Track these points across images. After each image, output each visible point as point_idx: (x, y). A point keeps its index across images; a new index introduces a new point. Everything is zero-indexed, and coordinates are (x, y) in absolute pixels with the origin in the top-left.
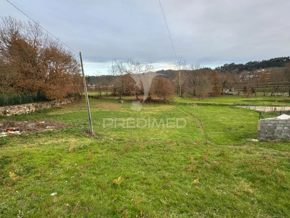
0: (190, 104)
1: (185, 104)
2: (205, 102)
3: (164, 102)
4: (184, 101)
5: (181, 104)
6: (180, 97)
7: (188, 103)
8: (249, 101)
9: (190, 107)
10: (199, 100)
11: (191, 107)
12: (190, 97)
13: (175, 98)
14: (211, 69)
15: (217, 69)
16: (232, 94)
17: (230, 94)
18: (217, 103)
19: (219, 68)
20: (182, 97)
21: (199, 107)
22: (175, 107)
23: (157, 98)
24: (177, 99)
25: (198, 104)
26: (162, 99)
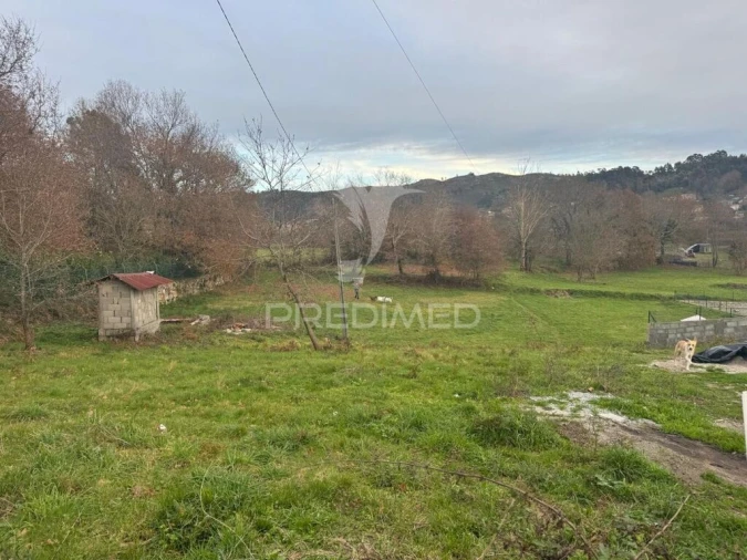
0: (548, 292)
1: (533, 292)
2: (595, 288)
3: (475, 285)
4: (530, 282)
5: (523, 291)
6: (521, 270)
7: (542, 289)
8: (735, 286)
9: (546, 300)
10: (579, 281)
11: (552, 299)
12: (555, 271)
13: (507, 273)
14: (641, 173)
15: (661, 172)
16: (694, 264)
17: (687, 264)
18: (628, 291)
19: (669, 166)
20: (527, 269)
21: (573, 301)
22: (506, 299)
23: (456, 273)
24: (514, 277)
25: (571, 293)
26: (470, 275)
